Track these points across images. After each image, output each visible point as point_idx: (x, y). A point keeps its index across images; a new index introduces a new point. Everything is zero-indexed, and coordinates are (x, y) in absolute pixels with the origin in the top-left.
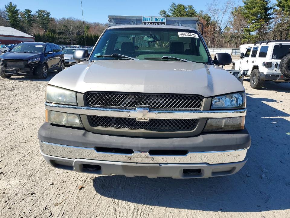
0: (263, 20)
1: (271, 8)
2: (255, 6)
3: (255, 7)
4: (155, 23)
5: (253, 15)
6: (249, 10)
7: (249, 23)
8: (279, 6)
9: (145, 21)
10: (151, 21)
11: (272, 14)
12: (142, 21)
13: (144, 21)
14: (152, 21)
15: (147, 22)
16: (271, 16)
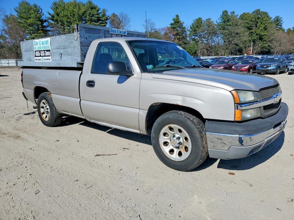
0: (42, 32)
1: (46, 21)
2: (30, 16)
3: (30, 18)
4: (120, 35)
5: (30, 25)
6: (24, 20)
7: (28, 33)
8: (53, 20)
9: (113, 33)
10: (116, 33)
11: (48, 26)
12: (110, 33)
13: (111, 33)
14: (118, 34)
15: (114, 34)
16: (48, 29)
